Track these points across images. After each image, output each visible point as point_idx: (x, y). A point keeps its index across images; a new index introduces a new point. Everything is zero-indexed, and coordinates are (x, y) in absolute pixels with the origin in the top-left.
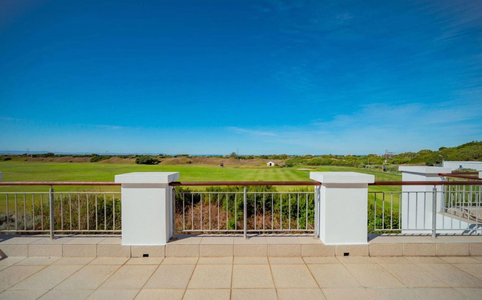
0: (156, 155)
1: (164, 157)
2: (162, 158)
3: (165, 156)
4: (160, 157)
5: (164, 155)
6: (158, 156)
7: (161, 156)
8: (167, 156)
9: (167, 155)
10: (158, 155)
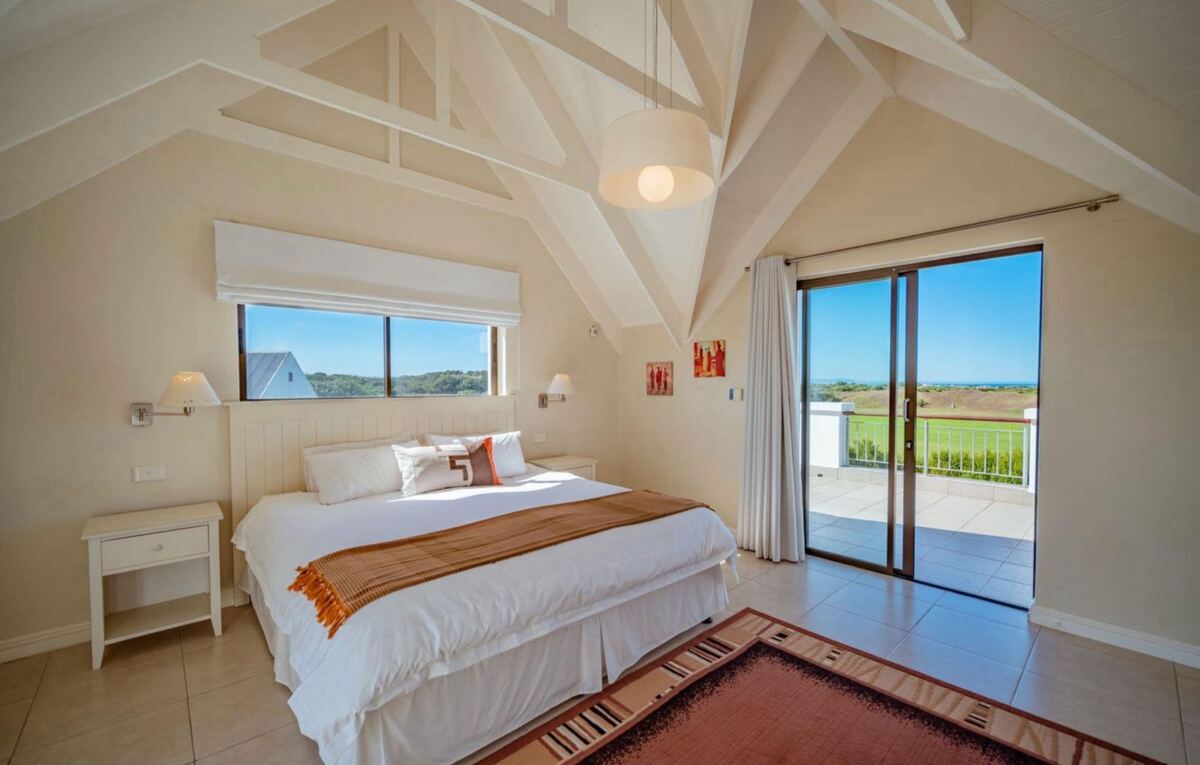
0: (827, 383)
1: (850, 390)
2: (844, 390)
3: (851, 387)
4: (839, 389)
5: (849, 383)
6: (835, 385)
7: (842, 387)
8: (857, 386)
9: (857, 384)
10: (834, 383)
